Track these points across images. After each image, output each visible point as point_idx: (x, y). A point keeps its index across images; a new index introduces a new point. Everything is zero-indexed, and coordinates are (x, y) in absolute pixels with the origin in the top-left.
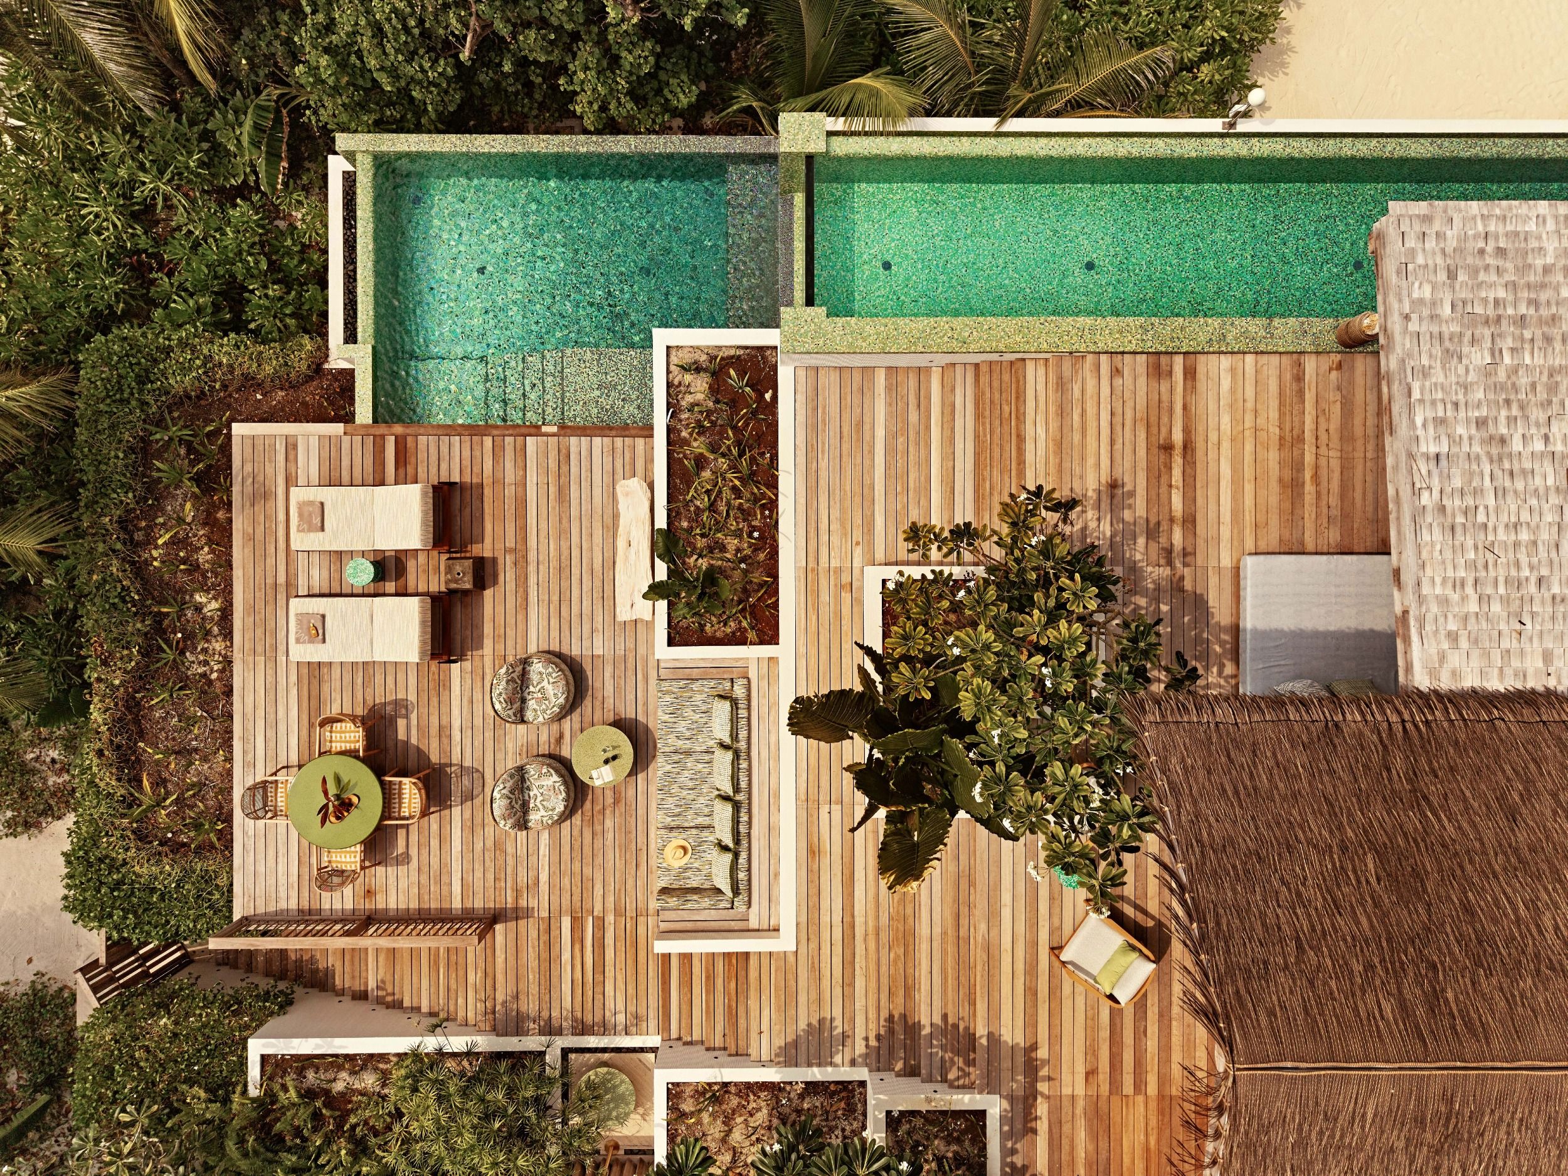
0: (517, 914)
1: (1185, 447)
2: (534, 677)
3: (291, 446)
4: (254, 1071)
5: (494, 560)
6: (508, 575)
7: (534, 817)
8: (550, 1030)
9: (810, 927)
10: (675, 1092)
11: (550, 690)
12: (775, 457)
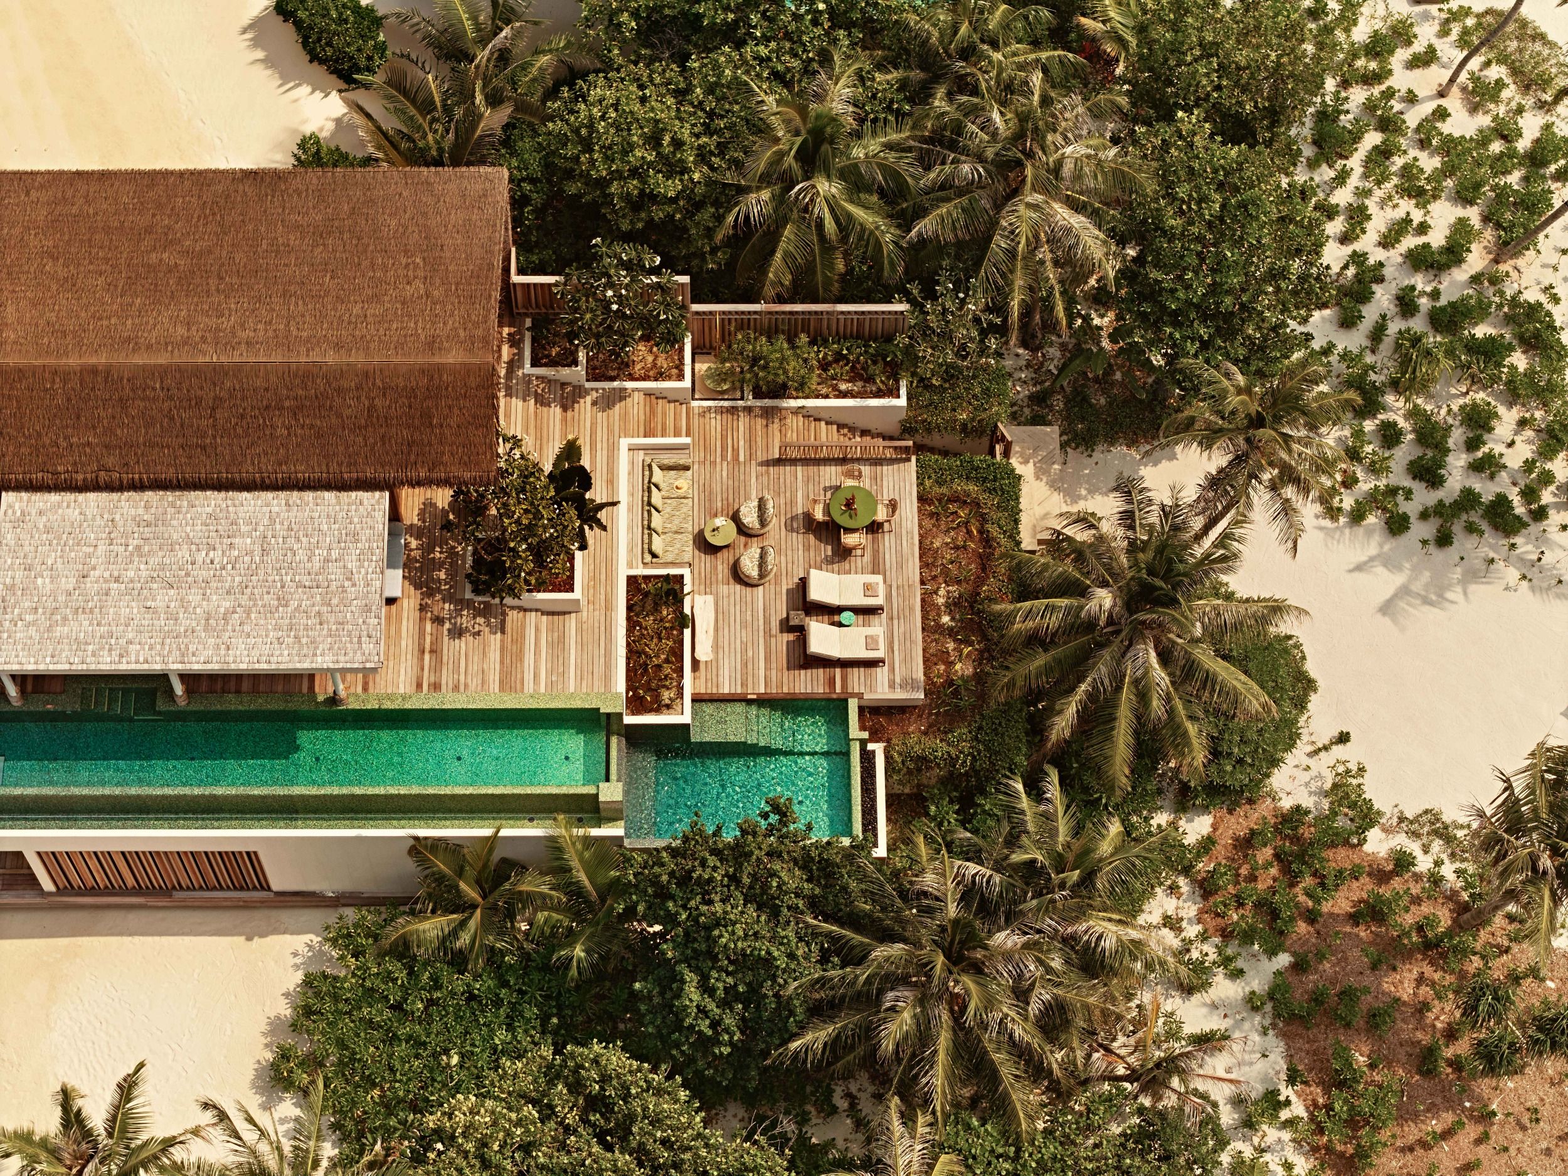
0: (768, 463)
1: (424, 652)
2: (756, 568)
3: (892, 685)
4: (903, 391)
5: (781, 632)
6: (775, 625)
7: (756, 503)
8: (749, 410)
9: (613, 449)
10: (681, 377)
11: (748, 562)
12: (628, 664)
